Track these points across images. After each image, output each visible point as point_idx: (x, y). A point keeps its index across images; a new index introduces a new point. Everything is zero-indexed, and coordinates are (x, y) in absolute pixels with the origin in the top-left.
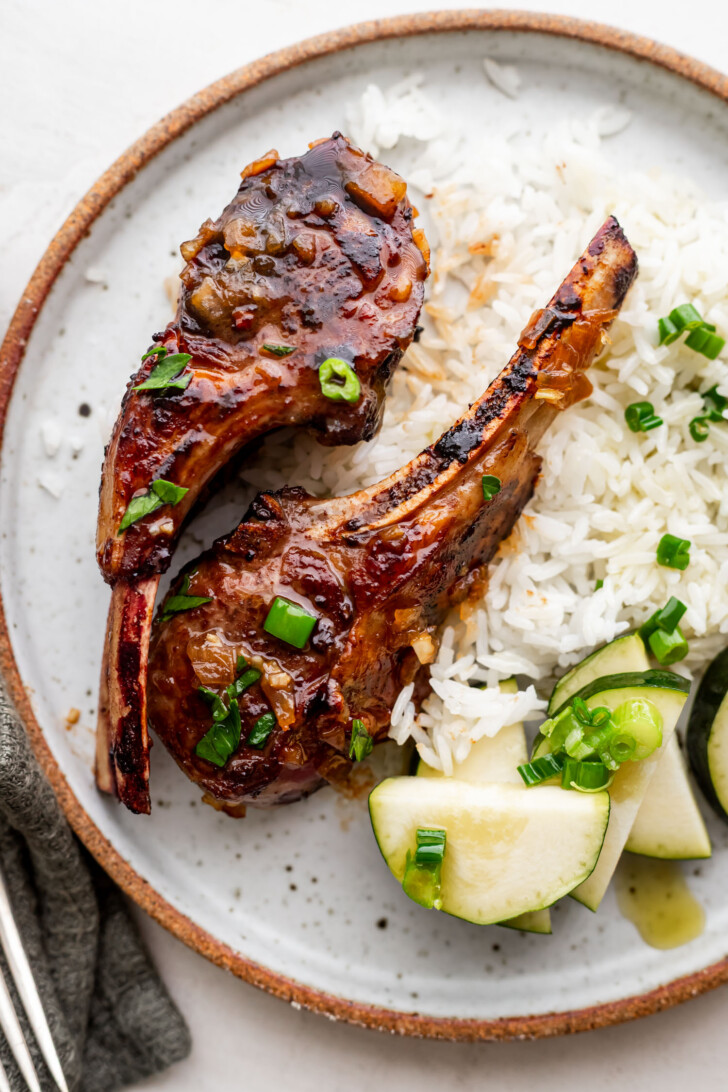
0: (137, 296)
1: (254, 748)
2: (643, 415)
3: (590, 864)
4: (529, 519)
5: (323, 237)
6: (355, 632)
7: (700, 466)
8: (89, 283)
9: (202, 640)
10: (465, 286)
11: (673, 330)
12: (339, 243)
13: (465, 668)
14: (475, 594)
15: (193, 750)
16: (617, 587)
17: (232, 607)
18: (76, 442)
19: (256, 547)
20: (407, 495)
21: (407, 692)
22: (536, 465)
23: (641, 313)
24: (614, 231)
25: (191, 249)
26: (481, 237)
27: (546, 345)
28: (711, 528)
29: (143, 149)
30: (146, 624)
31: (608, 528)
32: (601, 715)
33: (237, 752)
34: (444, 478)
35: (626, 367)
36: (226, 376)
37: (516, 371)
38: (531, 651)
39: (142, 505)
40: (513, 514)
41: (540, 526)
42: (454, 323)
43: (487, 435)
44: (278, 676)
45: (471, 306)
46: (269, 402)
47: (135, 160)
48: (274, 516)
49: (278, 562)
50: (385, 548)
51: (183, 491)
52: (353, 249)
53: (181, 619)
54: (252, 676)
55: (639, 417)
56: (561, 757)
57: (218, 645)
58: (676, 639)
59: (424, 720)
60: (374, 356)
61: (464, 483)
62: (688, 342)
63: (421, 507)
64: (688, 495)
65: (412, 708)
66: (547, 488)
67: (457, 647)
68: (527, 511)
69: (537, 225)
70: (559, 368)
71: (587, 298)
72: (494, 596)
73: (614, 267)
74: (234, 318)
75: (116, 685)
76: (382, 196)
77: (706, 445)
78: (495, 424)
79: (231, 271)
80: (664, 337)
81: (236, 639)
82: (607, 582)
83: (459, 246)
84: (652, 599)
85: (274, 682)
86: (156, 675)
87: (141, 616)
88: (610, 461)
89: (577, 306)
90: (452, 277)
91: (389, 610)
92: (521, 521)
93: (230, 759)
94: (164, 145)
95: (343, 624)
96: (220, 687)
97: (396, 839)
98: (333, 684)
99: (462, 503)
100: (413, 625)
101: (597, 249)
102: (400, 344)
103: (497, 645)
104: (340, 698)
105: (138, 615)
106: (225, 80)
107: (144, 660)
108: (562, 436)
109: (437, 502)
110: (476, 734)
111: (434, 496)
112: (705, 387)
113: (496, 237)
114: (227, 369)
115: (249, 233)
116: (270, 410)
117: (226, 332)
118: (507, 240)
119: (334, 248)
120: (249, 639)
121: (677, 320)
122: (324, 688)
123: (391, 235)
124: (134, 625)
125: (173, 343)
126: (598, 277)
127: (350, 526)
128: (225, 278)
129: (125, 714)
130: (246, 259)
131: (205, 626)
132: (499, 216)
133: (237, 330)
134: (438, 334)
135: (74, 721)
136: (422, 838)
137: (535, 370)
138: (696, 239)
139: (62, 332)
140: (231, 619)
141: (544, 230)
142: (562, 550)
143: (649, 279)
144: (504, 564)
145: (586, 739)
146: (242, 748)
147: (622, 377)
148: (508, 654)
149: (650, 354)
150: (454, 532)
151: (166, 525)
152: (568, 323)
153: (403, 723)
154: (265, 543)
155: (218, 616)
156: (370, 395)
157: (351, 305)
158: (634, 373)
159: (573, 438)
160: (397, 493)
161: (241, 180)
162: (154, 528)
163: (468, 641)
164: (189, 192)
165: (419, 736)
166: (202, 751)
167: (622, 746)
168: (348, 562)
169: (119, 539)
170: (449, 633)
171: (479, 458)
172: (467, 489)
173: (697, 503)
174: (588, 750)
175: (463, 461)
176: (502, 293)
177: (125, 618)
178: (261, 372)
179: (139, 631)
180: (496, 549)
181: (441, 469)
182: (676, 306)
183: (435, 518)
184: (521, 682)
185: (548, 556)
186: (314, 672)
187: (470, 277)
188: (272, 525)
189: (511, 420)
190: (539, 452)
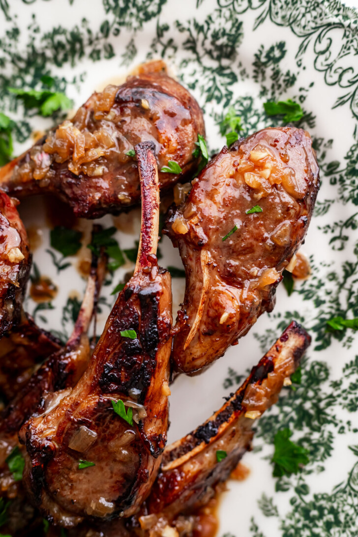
20: (179, 456)
61: (207, 452)
63: (185, 463)
73: (293, 348)
78: (225, 425)
99: (206, 462)
109: (194, 460)
111: (191, 458)
172: (209, 456)
175: (207, 442)
181: (197, 444)
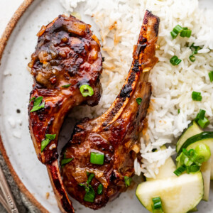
0: (20, 74)
1: (100, 195)
2: (175, 61)
3: (202, 193)
4: (153, 100)
5: (67, 49)
6: (116, 154)
7: (196, 68)
8: (6, 76)
9: (75, 171)
10: (112, 38)
11: (175, 35)
12: (73, 49)
13: (150, 148)
14: (145, 127)
15: (84, 200)
16: (184, 111)
17: (80, 158)
18: (19, 121)
19: (80, 140)
21: (136, 161)
22: (150, 86)
23: (164, 32)
24: (149, 14)
25: (31, 65)
26: (111, 24)
27: (141, 56)
28: (205, 84)
29: (6, 35)
30: (58, 173)
31: (176, 95)
32: (191, 152)
33: (96, 197)
34: (125, 103)
35: (165, 48)
37: (135, 66)
38: (167, 137)
39: (45, 143)
40: (148, 101)
41: (157, 101)
42: (112, 51)
43: (133, 87)
44: (99, 173)
45: (115, 45)
46: (69, 102)
47: (5, 39)
48: (82, 130)
49: (87, 142)
50: (115, 129)
51: (55, 135)
52: (77, 49)
53: (67, 166)
54: (92, 176)
55: (174, 61)
56: (184, 166)
57: (79, 170)
58: (205, 121)
59: (143, 166)
62: (181, 35)
64: (195, 77)
65: (139, 164)
66: (155, 89)
67: (145, 142)
68: (152, 98)
69: (126, 15)
70: (147, 61)
71: (148, 37)
72: (151, 125)
74: (51, 81)
75: (56, 191)
76: (79, 31)
77: (196, 62)
79: (44, 68)
80: (174, 37)
81: (84, 167)
82: (181, 111)
83: (106, 28)
84: (195, 111)
85: (99, 176)
86: (66, 182)
87: (56, 171)
88: (170, 77)
89: (145, 41)
90: (107, 37)
91: (123, 144)
92: (151, 101)
93: (94, 199)
94: (11, 31)
95: (112, 153)
96: (84, 182)
97: (147, 202)
98: (115, 171)
100: (131, 145)
101: (146, 22)
102: (99, 73)
103: (156, 138)
104: (118, 174)
106: (22, 6)
107: (61, 182)
108: (154, 74)
110: (159, 165)
112: (190, 45)
113: (116, 23)
115: (45, 56)
116: (70, 104)
117: (50, 86)
118: (119, 23)
119: (71, 51)
120: (88, 166)
121: (176, 31)
122: (113, 173)
123: (86, 41)
125: (36, 94)
126: (149, 30)
127: (104, 125)
128: (44, 70)
130: (48, 63)
131: (74, 166)
132: (114, 17)
133: (52, 84)
134: (109, 55)
135: (48, 196)
136: (155, 202)
137: (140, 64)
138: (173, 3)
139: (4, 92)
140: (81, 162)
141: (128, 16)
142: (165, 106)
143: (163, 19)
144: (150, 115)
145: (190, 159)
146: (97, 196)
147: (165, 52)
148: (160, 140)
149: (171, 43)
150: (133, 117)
151: (54, 146)
152: (145, 47)
153: (138, 169)
154: (82, 138)
155: (77, 162)
156: (96, 89)
157: (82, 66)
158: (169, 49)
159: (158, 73)
160: (114, 112)
161: (37, 38)
162: (51, 148)
163: (147, 139)
164: (24, 39)
165: (143, 171)
166: (86, 199)
167: (200, 159)
168: (107, 135)
169: (42, 154)
170: (142, 140)
171: (133, 94)
173: (199, 79)
174: (191, 163)
176: (123, 39)
177: (52, 174)
178: (64, 94)
179: (57, 176)
180: (146, 112)
182: (174, 27)
183: (127, 115)
184: (166, 145)
185: (162, 108)
186: (109, 169)
187: (112, 35)
188: (82, 133)
189: (138, 80)
190: (149, 81)
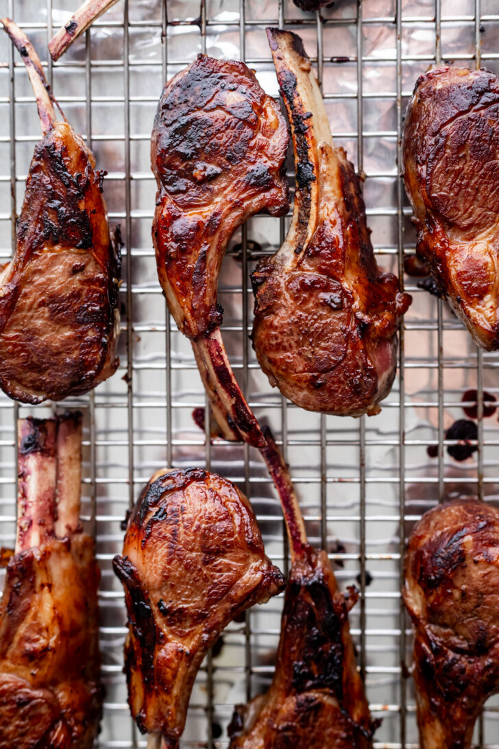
36: (206, 209)
60: (277, 165)
63: (317, 214)
105: (217, 350)
111: (317, 204)
114: (204, 205)
124: (217, 356)
129: (233, 402)
181: (309, 191)
